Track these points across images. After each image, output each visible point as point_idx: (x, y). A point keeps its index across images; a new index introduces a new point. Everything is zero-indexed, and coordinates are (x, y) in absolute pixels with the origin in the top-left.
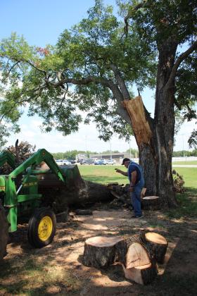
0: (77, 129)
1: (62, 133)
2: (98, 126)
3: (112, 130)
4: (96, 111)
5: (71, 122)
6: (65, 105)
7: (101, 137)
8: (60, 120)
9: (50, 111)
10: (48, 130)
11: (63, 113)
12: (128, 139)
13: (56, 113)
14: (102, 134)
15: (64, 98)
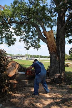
0: (14, 44)
1: (8, 45)
2: (24, 43)
3: (30, 45)
4: (24, 37)
5: (12, 41)
6: (10, 33)
7: (25, 48)
8: (7, 40)
9: (2, 35)
10: (1, 43)
11: (8, 37)
12: (38, 49)
13: (5, 36)
14: (26, 46)
15: (9, 30)
